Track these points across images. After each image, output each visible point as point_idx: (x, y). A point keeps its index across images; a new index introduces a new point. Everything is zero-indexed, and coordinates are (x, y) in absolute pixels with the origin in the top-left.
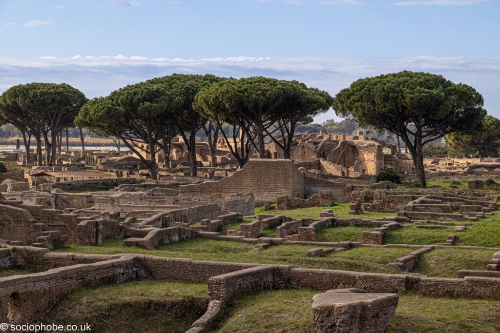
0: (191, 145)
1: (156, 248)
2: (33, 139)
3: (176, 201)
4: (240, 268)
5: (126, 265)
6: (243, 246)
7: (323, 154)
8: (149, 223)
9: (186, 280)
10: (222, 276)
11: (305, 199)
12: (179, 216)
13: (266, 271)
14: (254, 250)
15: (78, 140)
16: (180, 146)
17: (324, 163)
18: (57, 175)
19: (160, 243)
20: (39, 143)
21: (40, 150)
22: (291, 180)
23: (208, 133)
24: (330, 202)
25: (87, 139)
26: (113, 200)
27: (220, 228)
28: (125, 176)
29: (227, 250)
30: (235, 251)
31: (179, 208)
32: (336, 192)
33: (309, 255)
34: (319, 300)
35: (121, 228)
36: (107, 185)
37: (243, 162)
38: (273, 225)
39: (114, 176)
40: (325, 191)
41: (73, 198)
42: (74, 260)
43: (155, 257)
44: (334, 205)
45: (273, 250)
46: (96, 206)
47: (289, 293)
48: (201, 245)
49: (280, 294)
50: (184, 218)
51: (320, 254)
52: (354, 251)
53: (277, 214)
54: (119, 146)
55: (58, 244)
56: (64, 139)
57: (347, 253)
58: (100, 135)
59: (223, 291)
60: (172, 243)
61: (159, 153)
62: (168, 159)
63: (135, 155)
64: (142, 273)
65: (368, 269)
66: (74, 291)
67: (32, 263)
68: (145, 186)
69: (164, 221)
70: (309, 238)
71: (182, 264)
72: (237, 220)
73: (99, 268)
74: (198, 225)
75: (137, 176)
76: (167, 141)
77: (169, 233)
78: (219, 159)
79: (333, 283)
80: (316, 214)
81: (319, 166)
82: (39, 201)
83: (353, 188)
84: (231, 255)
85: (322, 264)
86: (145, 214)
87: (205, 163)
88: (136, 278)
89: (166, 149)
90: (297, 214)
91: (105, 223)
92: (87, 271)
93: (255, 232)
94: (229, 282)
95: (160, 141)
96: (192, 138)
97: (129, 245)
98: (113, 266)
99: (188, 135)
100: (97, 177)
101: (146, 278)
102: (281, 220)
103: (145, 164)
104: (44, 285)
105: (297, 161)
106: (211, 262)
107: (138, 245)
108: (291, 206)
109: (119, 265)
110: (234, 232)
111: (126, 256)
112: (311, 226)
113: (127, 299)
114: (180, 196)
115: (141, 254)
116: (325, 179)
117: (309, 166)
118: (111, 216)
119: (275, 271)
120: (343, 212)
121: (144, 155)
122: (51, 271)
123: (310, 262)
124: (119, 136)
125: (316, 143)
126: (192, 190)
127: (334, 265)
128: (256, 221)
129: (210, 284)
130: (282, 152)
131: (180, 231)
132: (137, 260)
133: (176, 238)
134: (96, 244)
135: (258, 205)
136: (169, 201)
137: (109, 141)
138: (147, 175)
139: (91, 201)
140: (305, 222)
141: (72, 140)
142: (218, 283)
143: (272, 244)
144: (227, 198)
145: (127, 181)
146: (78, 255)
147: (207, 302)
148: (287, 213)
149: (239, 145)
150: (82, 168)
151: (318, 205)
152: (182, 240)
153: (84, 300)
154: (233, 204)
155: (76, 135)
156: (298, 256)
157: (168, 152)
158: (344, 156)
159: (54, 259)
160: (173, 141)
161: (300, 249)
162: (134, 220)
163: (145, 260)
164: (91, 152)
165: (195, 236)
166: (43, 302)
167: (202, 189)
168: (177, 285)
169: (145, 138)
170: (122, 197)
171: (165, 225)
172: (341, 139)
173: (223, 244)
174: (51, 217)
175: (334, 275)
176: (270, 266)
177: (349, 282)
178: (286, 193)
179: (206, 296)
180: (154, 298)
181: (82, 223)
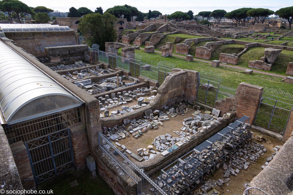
0: (244, 21)
1: (236, 39)
2: (216, 19)
3: (240, 31)
4: (251, 43)
5: (231, 41)
6: (251, 39)
7: (270, 23)
8: (235, 34)
9: (241, 44)
10: (248, 44)
11: (265, 31)
12: (240, 33)
13: (256, 44)
14: (253, 40)
15: (224, 20)
16: (242, 21)
17: (269, 25)
18: (220, 26)
19: (236, 38)
20: (217, 20)
21: (217, 21)
22: (262, 28)
23: (248, 19)
24: (269, 32)
25: (225, 20)
26: (229, 30)
27: (247, 36)
28: (231, 26)
29: (248, 40)
30: (250, 40)
31: (240, 32)
32: (271, 30)
33: (264, 41)
34: (266, 49)
35: (230, 35)
36: (228, 28)
37: (253, 24)
38: (257, 36)
39: (229, 26)
40: (269, 30)
41: (222, 30)
42: (222, 40)
43: (236, 40)
44: (270, 33)
45: (257, 40)
46: (226, 31)
47: (260, 48)
48: (244, 39)
49: (258, 48)
50: (241, 34)
51: (266, 41)
52: (273, 41)
53: (259, 34)
54: (231, 21)
55: (219, 37)
56: (221, 20)
57: (272, 42)
58: (228, 19)
59: (247, 47)
60: (239, 38)
61: (238, 22)
62: (239, 23)
63: (234, 23)
64: (233, 43)
65: (275, 45)
66: (221, 45)
67: (215, 40)
68: (235, 28)
69: (237, 34)
70: (264, 38)
71: (241, 42)
72: (251, 34)
73: (226, 41)
74: (244, 35)
75: (233, 26)
76: (240, 20)
77: (238, 36)
78: (249, 23)
79: (269, 47)
80: (266, 34)
81: (268, 25)
82: (216, 30)
83: (275, 30)
84: (249, 41)
85: (266, 43)
86: (234, 33)
87: (246, 24)
88: (232, 44)
89: (239, 21)
90: (262, 34)
91: (227, 34)
92: (224, 42)
93: (254, 37)
94: (249, 45)
95: (238, 20)
96: (245, 20)
97: (231, 38)
98: (229, 41)
99: (244, 19)
100: (226, 26)
101: (234, 44)
102: (259, 35)
103: (235, 24)
104: (217, 44)
105: (264, 24)
106: (246, 42)
107: (232, 38)
108: (261, 32)
109: (230, 41)
110: (250, 37)
111: (231, 40)
112: (265, 36)
113: (230, 47)
114: (241, 30)
115: (234, 40)
116: (270, 28)
117: (266, 25)
118: (228, 33)
119: (258, 44)
120: (272, 34)
121: (235, 22)
122: (218, 42)
123: (264, 43)
124: (231, 19)
125: (269, 21)
126: (243, 29)
127: (269, 43)
128: (254, 35)
129: (245, 45)
130: (261, 22)
131: (240, 36)
132: (233, 41)
133: (239, 37)
134: (225, 38)
135: (255, 32)
136: (239, 31)
137: (229, 20)
138: (235, 26)
139: (225, 30)
140: (264, 36)
141: (223, 20)
142: (247, 45)
143: (257, 39)
144: (250, 30)
145: (232, 27)
146: (223, 39)
147: (244, 48)
148: (261, 34)
149: (253, 21)
150: (224, 25)
151: (267, 32)
152: (240, 38)
153: (223, 46)
154: (250, 32)
155: (223, 19)
156: (262, 42)
157: (239, 22)
158: (274, 23)
159: (219, 40)
160: (241, 20)
161: (262, 40)
162: (232, 34)
163: (234, 41)
164: (226, 22)
165: (243, 37)
166: (216, 46)
167: (245, 29)
168: (239, 45)
169: (236, 19)
170: (231, 30)
171: (237, 35)
172: (274, 20)
173: (248, 39)
174: (218, 33)
175: (269, 45)
176: (257, 43)
177: (272, 47)
178: (261, 30)
179: (244, 47)
180: (235, 47)
181: (224, 34)
